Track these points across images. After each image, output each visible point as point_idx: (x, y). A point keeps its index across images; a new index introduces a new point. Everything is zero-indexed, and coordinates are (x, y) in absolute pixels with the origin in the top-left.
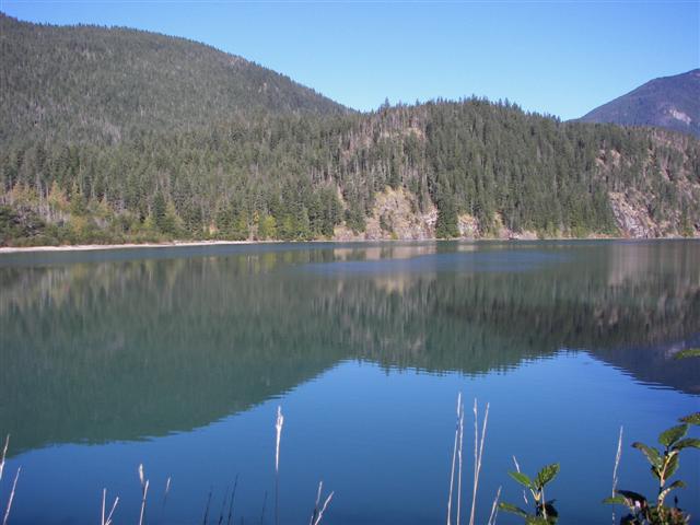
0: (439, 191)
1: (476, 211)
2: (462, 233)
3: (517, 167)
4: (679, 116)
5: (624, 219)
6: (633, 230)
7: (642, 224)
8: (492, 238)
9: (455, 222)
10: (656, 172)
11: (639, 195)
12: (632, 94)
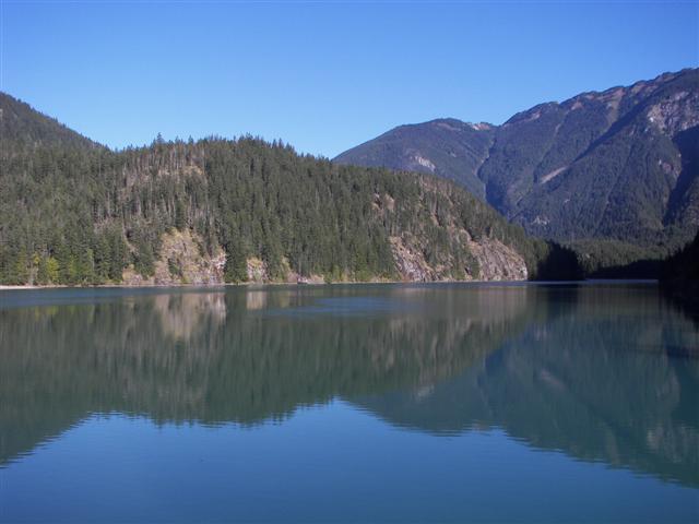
0: (228, 234)
1: (264, 254)
2: (251, 276)
3: (300, 210)
4: (425, 163)
5: (402, 263)
6: (411, 274)
7: (420, 268)
8: (280, 282)
9: (245, 266)
10: (428, 217)
11: (414, 240)
12: (379, 139)
